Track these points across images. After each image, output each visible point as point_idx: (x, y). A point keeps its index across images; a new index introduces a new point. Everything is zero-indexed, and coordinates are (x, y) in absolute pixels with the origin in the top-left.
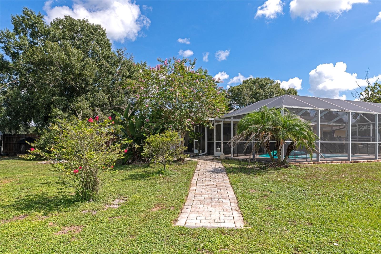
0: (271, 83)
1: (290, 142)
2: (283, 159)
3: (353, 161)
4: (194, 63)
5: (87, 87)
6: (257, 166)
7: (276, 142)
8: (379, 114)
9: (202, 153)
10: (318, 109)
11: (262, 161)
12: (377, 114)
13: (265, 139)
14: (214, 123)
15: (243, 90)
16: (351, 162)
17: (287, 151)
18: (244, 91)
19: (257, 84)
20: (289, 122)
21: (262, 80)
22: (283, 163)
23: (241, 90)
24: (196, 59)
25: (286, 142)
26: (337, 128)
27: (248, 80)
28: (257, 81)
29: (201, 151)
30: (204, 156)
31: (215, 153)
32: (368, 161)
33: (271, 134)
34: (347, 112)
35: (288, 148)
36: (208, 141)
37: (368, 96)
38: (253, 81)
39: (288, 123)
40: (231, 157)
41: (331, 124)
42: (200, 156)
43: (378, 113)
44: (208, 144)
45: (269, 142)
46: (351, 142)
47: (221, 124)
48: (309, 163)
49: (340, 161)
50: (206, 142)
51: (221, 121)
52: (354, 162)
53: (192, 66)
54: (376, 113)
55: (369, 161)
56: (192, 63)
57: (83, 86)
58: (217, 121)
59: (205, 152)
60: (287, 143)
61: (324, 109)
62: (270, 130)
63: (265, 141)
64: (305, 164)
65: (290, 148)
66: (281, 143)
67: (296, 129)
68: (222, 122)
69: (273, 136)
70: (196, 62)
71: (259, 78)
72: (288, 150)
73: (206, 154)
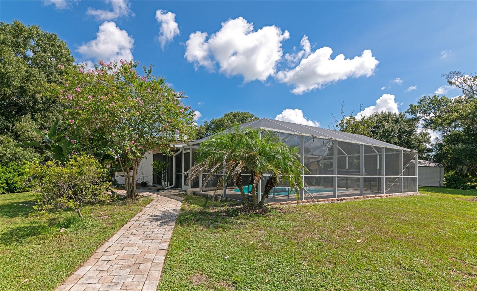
0: (250, 117)
1: (269, 175)
2: (260, 200)
3: (340, 198)
4: (150, 71)
5: (36, 105)
6: (225, 209)
7: (250, 175)
8: (365, 145)
9: (170, 185)
10: (302, 135)
11: (235, 199)
12: (362, 145)
13: (234, 170)
14: (182, 151)
15: (224, 122)
16: (338, 200)
17: (265, 189)
18: (226, 124)
19: (238, 118)
20: (270, 148)
21: (242, 113)
22: (260, 205)
23: (223, 122)
24: (152, 66)
25: (263, 175)
26: (314, 160)
27: (229, 114)
28: (237, 115)
29: (169, 183)
30: (171, 189)
31: (183, 186)
32: (354, 198)
33: (243, 163)
34: (333, 140)
35: (267, 184)
36: (176, 171)
37: (343, 128)
38: (234, 115)
39: (268, 148)
40: (199, 192)
41: (309, 156)
42: (166, 189)
43: (364, 143)
44: (177, 175)
45: (240, 176)
46: (337, 176)
47: (189, 152)
48: (292, 202)
49: (327, 199)
50: (174, 173)
51: (189, 149)
52: (341, 200)
53: (148, 75)
54: (361, 143)
55: (356, 198)
56: (147, 71)
57: (31, 103)
58: (186, 149)
59: (172, 185)
60: (265, 176)
61: (309, 135)
62: (242, 158)
63: (234, 174)
64: (287, 204)
65: (270, 183)
66: (256, 178)
67: (277, 158)
68: (191, 149)
69: (246, 168)
70: (152, 69)
71: (239, 112)
72: (266, 187)
73: (174, 187)
